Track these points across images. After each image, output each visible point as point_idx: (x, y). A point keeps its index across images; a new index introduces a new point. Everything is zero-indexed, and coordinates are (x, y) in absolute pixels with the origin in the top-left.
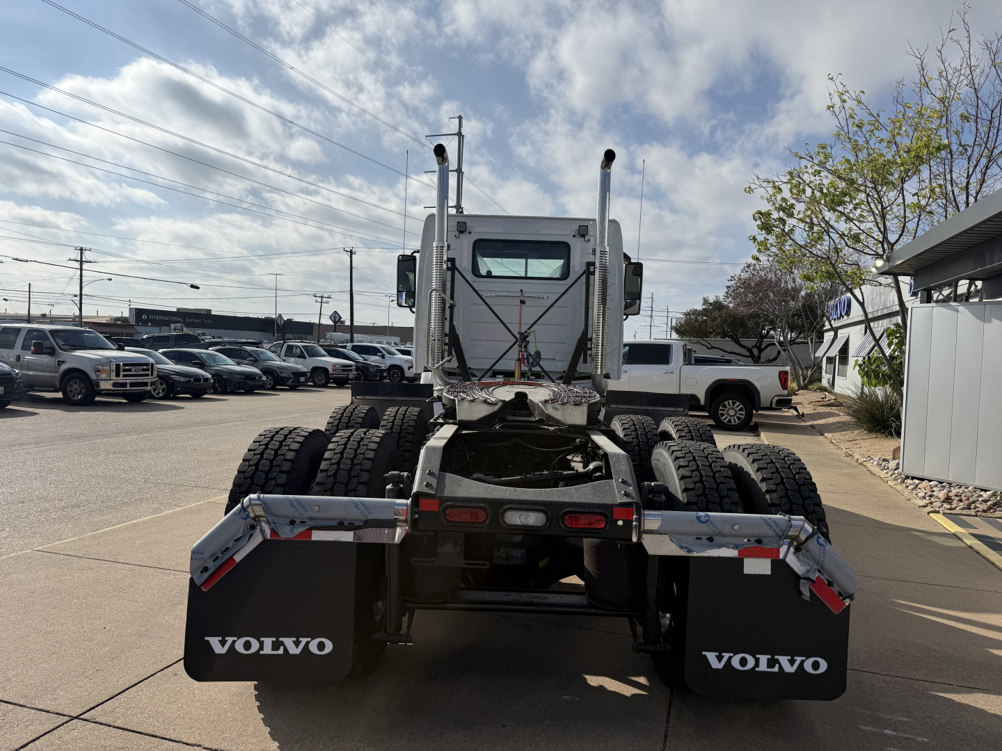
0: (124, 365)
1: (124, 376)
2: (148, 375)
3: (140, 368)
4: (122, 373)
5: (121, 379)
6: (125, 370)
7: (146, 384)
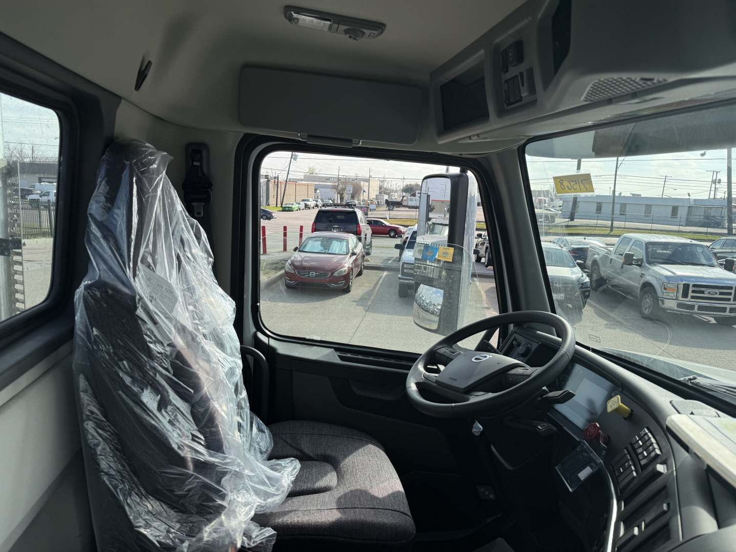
0: (694, 286)
1: (693, 297)
2: (729, 300)
3: (717, 291)
4: (690, 294)
5: (688, 301)
6: (693, 292)
7: (724, 310)
